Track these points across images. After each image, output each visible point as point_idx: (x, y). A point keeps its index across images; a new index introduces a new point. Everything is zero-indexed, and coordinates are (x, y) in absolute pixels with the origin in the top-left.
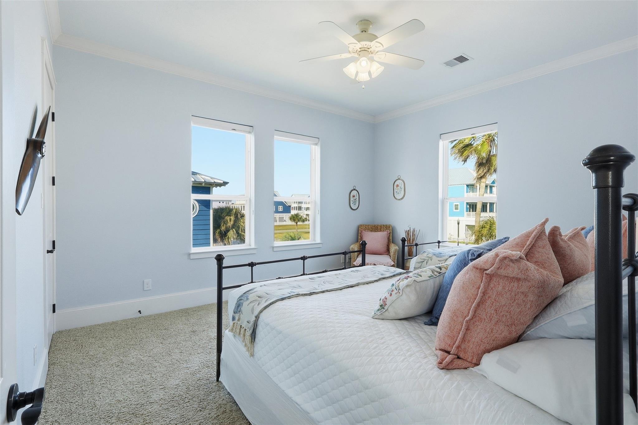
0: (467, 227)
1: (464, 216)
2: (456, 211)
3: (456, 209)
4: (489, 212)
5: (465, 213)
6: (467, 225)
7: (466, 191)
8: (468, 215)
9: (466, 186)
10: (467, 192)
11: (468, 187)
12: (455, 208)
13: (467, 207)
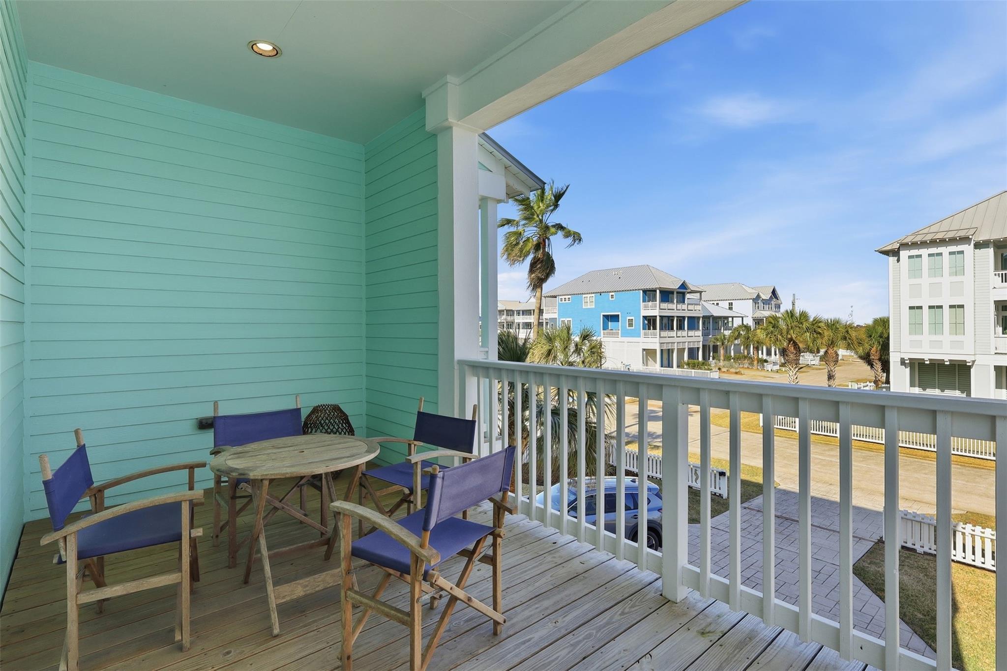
0: (645, 352)
1: (640, 337)
2: (630, 328)
3: (631, 325)
4: (677, 329)
5: (642, 332)
6: (644, 350)
7: (643, 299)
8: (645, 334)
9: (641, 291)
10: (644, 301)
11: (646, 295)
12: (629, 324)
13: (643, 322)
